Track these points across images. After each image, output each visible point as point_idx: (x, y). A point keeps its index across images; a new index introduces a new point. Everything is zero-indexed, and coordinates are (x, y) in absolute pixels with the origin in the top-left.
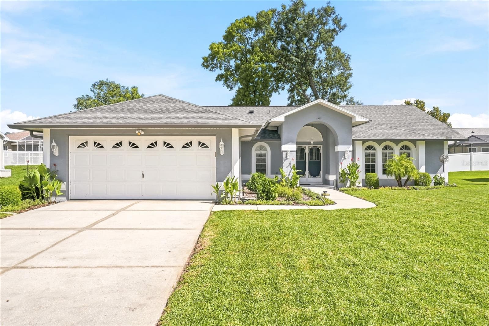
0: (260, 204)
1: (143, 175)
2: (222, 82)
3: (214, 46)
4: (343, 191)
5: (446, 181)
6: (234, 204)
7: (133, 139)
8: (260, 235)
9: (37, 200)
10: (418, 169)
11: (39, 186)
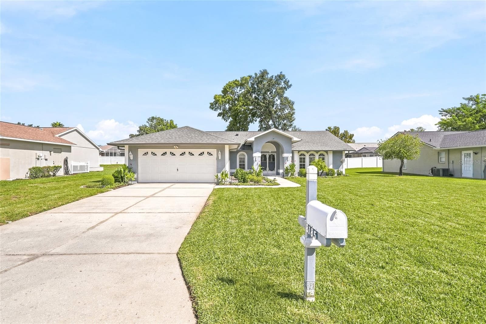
0: (239, 185)
1: (178, 170)
2: (221, 117)
3: (216, 97)
4: (286, 178)
5: (344, 173)
6: (226, 185)
7: (172, 150)
8: (237, 199)
9: (122, 183)
10: (329, 166)
11: (123, 175)
